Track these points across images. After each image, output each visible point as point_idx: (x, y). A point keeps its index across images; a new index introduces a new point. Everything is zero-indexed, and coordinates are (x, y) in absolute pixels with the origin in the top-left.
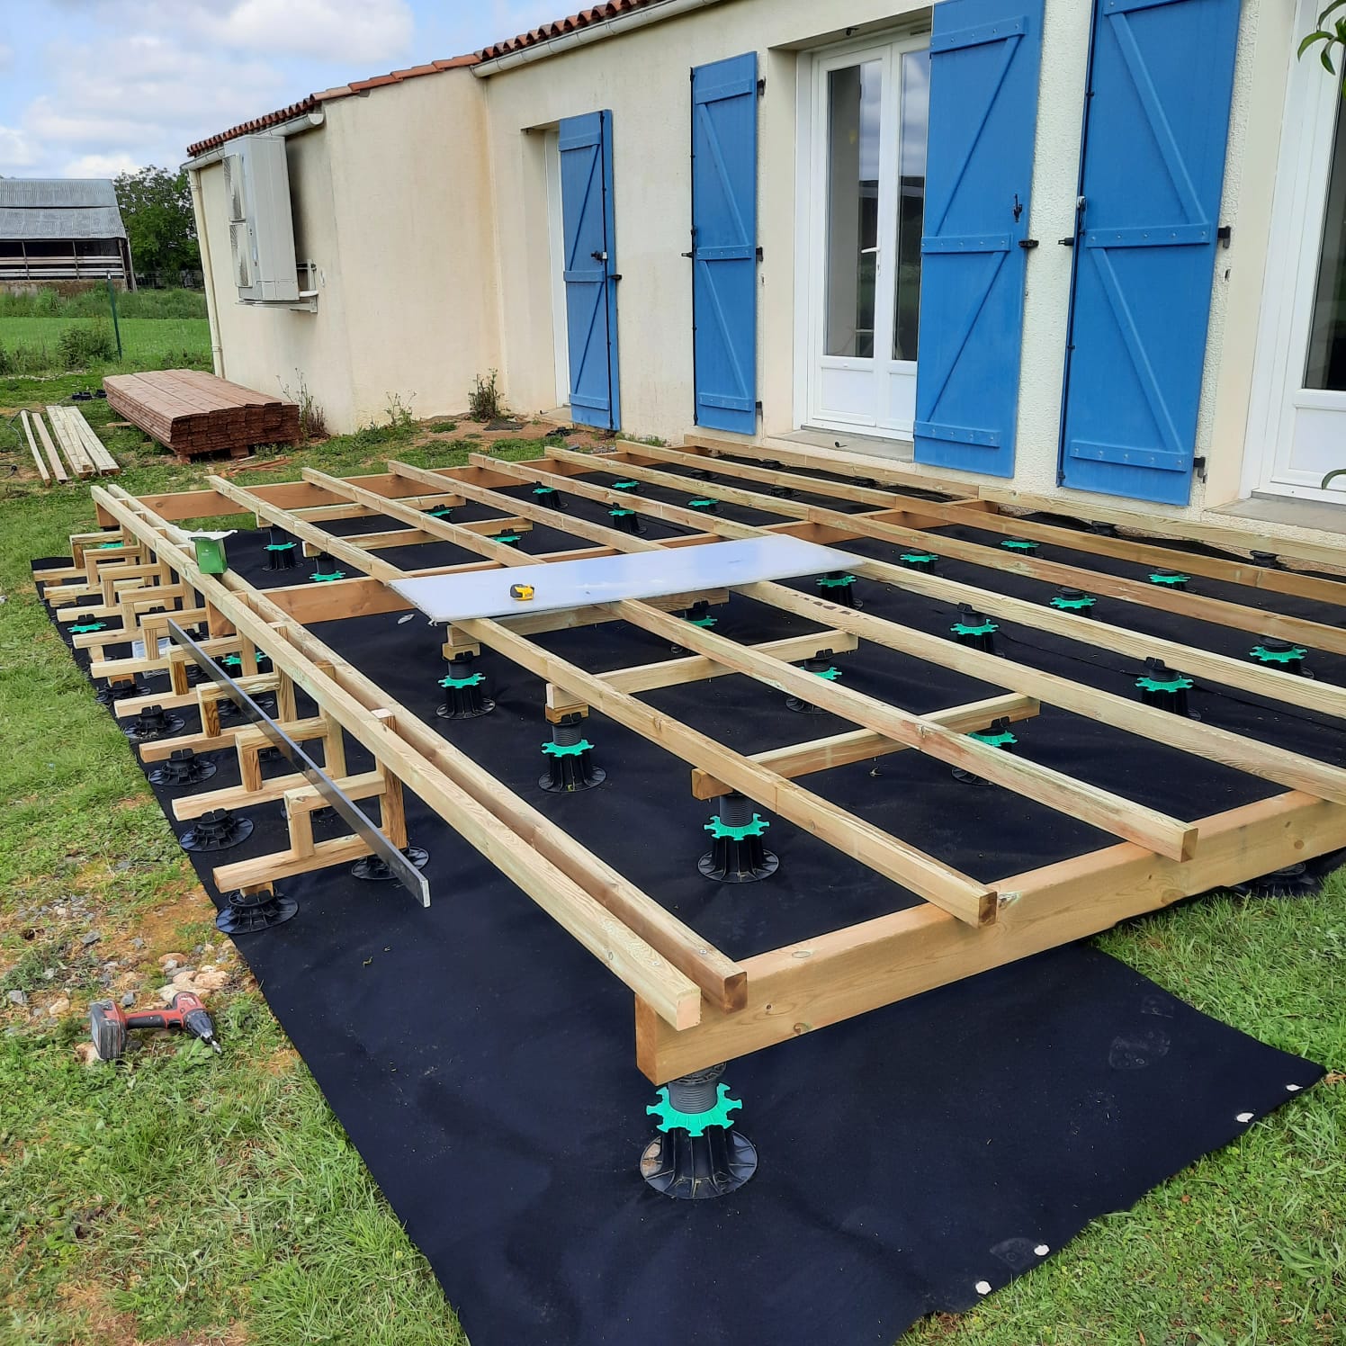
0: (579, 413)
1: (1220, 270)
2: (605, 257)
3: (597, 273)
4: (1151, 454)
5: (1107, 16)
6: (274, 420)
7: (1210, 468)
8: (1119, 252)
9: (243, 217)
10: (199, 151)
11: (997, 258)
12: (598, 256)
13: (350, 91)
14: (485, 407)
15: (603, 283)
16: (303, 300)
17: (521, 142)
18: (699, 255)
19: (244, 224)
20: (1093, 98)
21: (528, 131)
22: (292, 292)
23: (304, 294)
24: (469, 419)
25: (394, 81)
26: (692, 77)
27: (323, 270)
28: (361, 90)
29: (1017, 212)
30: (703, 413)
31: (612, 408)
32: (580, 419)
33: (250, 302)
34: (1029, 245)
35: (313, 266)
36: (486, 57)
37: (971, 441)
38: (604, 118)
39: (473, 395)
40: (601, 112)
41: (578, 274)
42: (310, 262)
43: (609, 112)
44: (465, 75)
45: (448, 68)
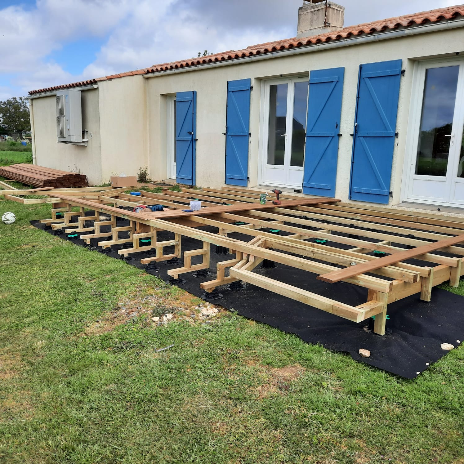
0: (179, 180)
1: (396, 144)
2: (192, 133)
3: (189, 138)
4: (378, 191)
5: (363, 78)
6: (78, 180)
7: (394, 194)
8: (367, 138)
9: (64, 115)
10: (33, 93)
11: (330, 138)
12: (190, 133)
13: (106, 79)
14: (143, 178)
15: (191, 141)
16: (84, 142)
17: (160, 98)
18: (228, 134)
19: (64, 117)
20: (359, 99)
21: (162, 95)
22: (80, 139)
23: (84, 140)
24: (138, 181)
25: (119, 77)
26: (228, 84)
27: (90, 133)
28: (110, 79)
29: (337, 126)
30: (228, 180)
31: (193, 179)
32: (180, 182)
33: (65, 142)
34: (340, 135)
35: (87, 131)
36: (148, 72)
37: (322, 188)
38: (194, 93)
39: (139, 174)
40: (193, 91)
41: (181, 138)
42: (86, 130)
43: (196, 92)
44: (141, 77)
45: (136, 75)
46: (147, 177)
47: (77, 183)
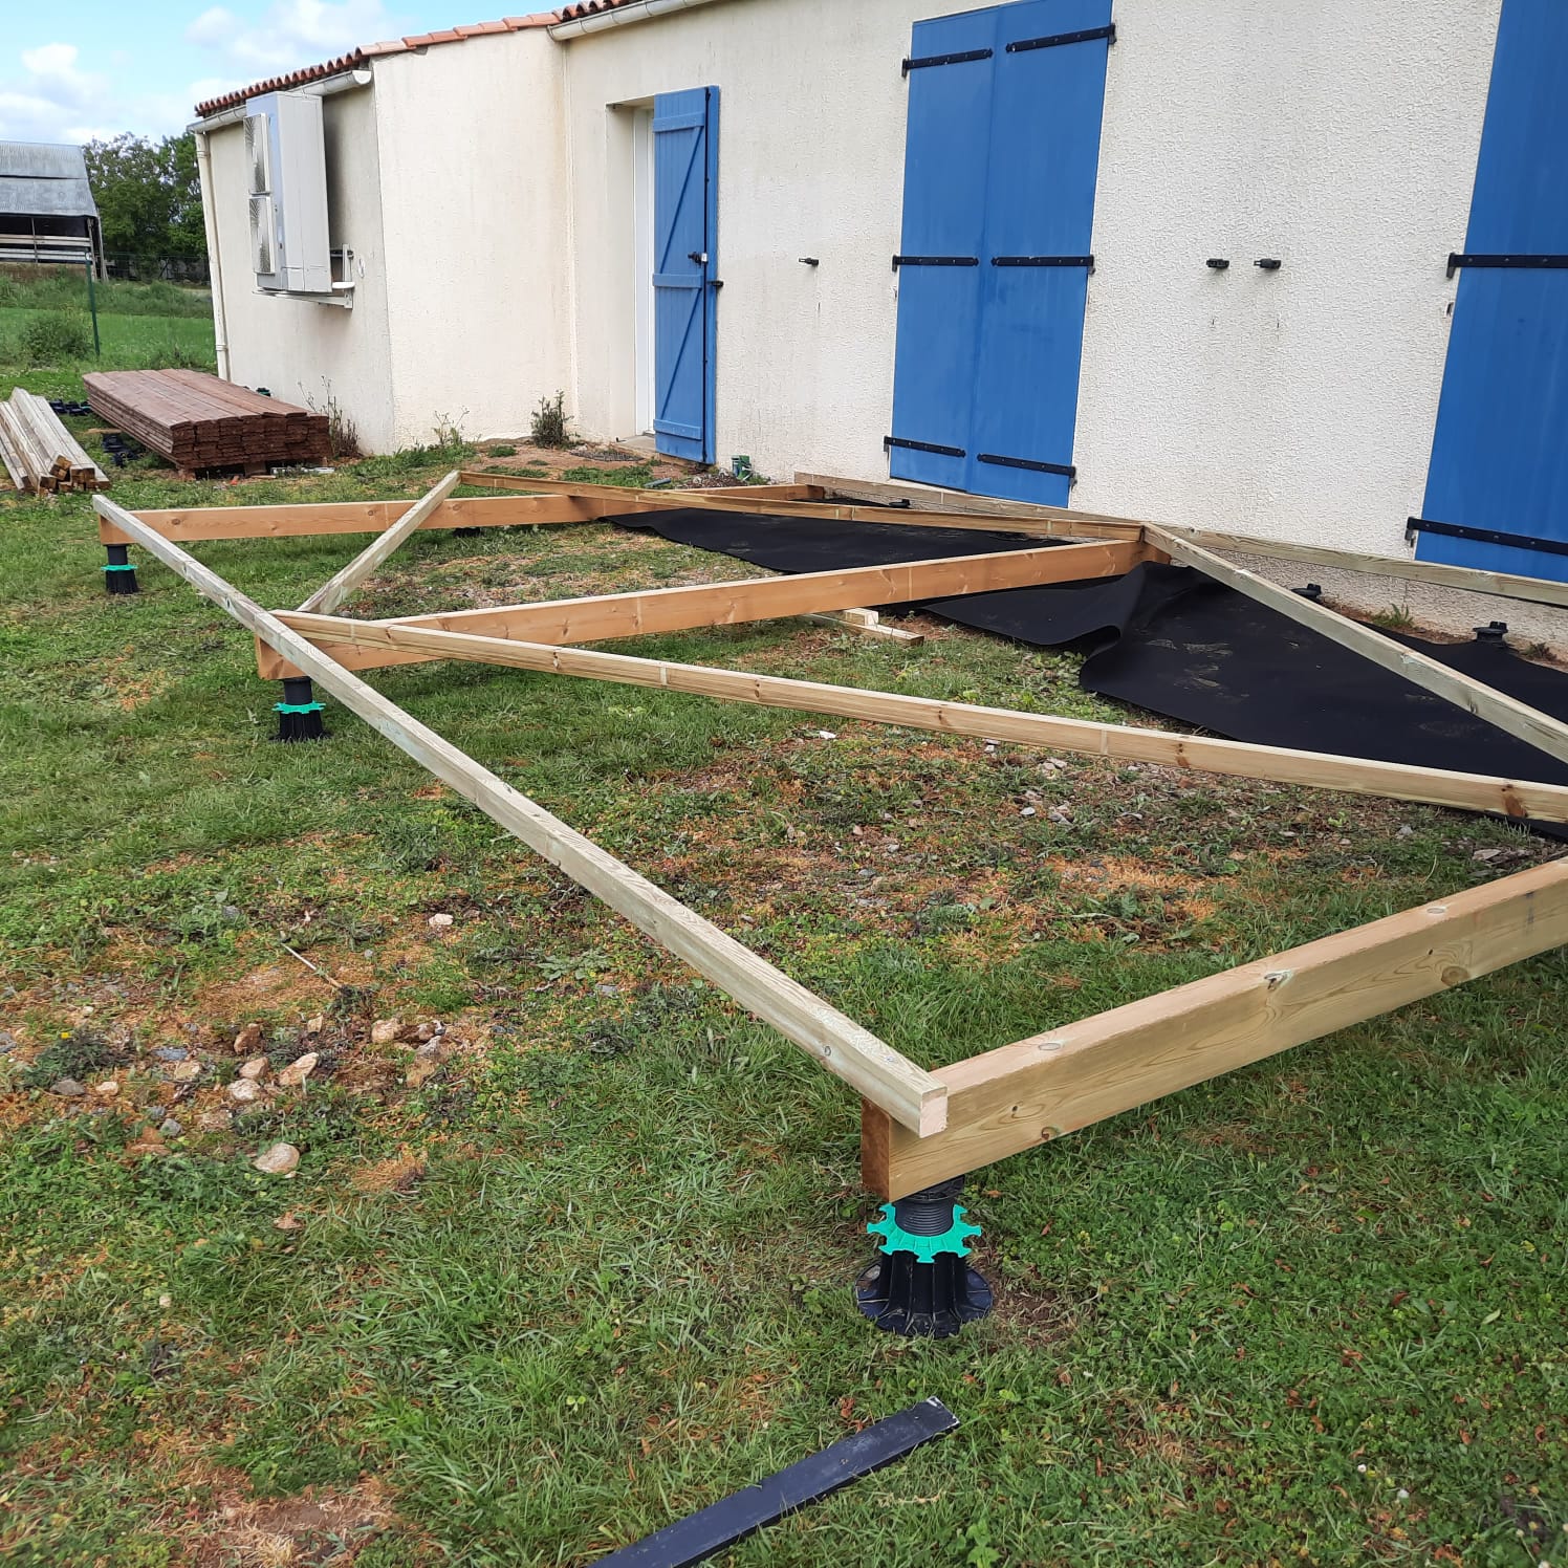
0: (665, 441)
2: (704, 258)
3: (694, 277)
6: (299, 433)
9: (268, 189)
10: (210, 111)
12: (696, 258)
13: (404, 47)
14: (551, 431)
15: (700, 290)
16: (337, 293)
17: (606, 120)
19: (268, 198)
21: (615, 108)
22: (324, 282)
23: (338, 285)
24: (531, 443)
25: (459, 39)
27: (362, 257)
28: (420, 47)
31: (705, 440)
32: (665, 447)
33: (271, 292)
34: (1221, 266)
35: (350, 252)
36: (568, 17)
38: (710, 96)
39: (536, 415)
40: (707, 89)
41: (672, 278)
42: (345, 249)
43: (716, 89)
44: (541, 37)
45: (521, 28)
46: (568, 427)
47: (296, 444)
